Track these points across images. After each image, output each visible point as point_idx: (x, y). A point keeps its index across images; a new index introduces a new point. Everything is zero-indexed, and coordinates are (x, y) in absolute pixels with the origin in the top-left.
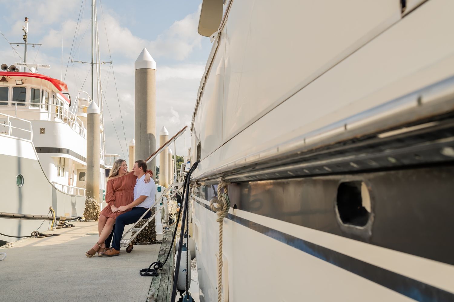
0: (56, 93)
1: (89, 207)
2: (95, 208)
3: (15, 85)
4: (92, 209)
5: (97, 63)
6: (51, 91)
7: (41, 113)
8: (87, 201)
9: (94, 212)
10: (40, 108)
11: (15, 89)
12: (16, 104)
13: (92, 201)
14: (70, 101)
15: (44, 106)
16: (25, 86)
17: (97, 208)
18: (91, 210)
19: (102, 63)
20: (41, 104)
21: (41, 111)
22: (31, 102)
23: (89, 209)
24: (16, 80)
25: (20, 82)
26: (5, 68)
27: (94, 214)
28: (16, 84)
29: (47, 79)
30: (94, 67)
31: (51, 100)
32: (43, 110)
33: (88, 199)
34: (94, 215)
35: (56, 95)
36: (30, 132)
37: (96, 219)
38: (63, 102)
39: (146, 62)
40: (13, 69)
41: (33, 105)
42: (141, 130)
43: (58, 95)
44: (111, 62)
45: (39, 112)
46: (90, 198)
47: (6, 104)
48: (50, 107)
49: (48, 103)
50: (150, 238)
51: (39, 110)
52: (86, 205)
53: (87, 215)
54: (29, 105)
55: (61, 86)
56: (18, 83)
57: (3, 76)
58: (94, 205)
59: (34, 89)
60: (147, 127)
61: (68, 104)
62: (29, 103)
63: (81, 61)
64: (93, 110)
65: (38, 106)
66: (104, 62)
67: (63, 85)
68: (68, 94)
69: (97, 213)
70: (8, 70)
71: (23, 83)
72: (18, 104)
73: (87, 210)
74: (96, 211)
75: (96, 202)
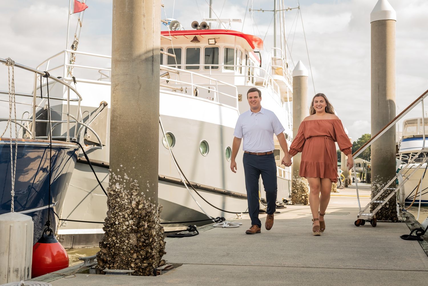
0: (249, 52)
1: (297, 190)
2: (304, 191)
3: (207, 45)
4: (300, 191)
5: (280, 10)
6: (244, 50)
7: (235, 77)
8: (294, 182)
9: (303, 195)
10: (234, 71)
11: (207, 49)
12: (210, 67)
13: (300, 182)
14: (261, 61)
15: (238, 68)
16: (219, 46)
17: (306, 191)
18: (299, 193)
19: (287, 10)
20: (235, 66)
21: (235, 75)
22: (224, 64)
23: (296, 191)
24: (209, 39)
25: (212, 42)
26: (195, 25)
27: (303, 197)
28: (209, 44)
29: (242, 36)
30: (276, 15)
31: (244, 61)
32: (237, 72)
33: (295, 180)
34: (302, 199)
35: (248, 54)
36: (236, 99)
37: (305, 203)
38: (254, 63)
39: (385, 13)
40: (204, 26)
41: (226, 68)
42: (379, 92)
43: (251, 55)
44: (299, 8)
45: (233, 76)
46: (297, 178)
47: (198, 68)
48: (243, 69)
49: (241, 65)
50: (391, 218)
51: (234, 73)
52: (293, 187)
53: (295, 198)
54: (223, 67)
55: (254, 43)
56: (211, 43)
57: (194, 36)
58: (303, 187)
59: (227, 49)
60: (387, 89)
61: (259, 64)
62: (223, 66)
63: (261, 9)
64: (301, 72)
65: (232, 68)
66: (290, 8)
67: (256, 41)
68: (258, 52)
69: (306, 197)
70: (199, 28)
71: (216, 42)
72: (213, 67)
73: (294, 192)
74: (305, 194)
75: (305, 183)
